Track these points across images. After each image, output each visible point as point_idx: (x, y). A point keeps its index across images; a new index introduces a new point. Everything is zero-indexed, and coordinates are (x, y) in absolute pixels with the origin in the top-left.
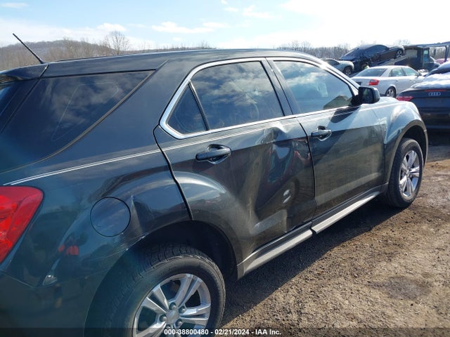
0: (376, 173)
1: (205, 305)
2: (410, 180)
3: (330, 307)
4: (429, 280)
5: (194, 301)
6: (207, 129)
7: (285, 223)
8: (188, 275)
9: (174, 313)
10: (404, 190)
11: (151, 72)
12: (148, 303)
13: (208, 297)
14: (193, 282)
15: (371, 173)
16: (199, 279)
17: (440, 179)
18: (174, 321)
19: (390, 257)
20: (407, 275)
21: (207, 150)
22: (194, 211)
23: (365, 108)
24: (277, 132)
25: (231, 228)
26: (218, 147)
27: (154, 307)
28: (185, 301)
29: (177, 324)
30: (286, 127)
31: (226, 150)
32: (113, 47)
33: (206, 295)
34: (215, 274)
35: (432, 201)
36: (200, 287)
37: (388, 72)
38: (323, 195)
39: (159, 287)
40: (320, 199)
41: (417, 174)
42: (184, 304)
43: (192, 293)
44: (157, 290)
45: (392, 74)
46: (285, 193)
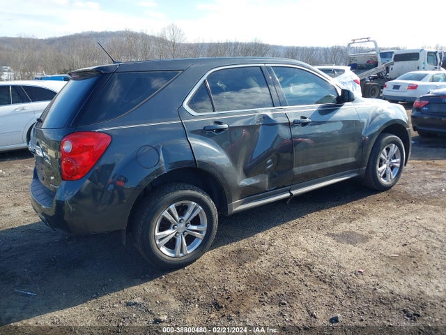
0: (353, 158)
1: (203, 226)
2: (389, 169)
3: (293, 243)
4: (372, 235)
5: (196, 221)
6: (214, 111)
7: (267, 184)
8: (193, 203)
9: (182, 225)
10: (382, 175)
11: (180, 72)
12: (165, 214)
13: (206, 221)
14: (196, 208)
15: (348, 157)
16: (200, 207)
17: (427, 173)
18: (181, 231)
19: (351, 220)
20: (358, 231)
21: (212, 124)
22: (199, 161)
23: (347, 105)
24: (265, 117)
25: (224, 178)
26: (220, 123)
27: (170, 218)
28: (190, 219)
29: (183, 233)
30: (274, 115)
31: (226, 126)
32: (169, 39)
33: (204, 220)
34: (211, 206)
35: (408, 188)
36: (201, 212)
37: (429, 77)
38: (301, 168)
39: (173, 205)
40: (298, 170)
41: (398, 165)
42: (189, 221)
43: (195, 215)
44: (172, 207)
45: (433, 80)
46: (268, 162)
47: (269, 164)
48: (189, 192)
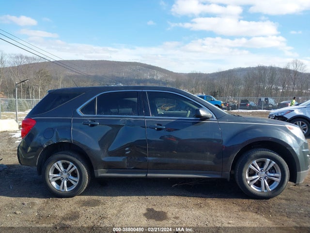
0: (212, 162)
6: (95, 114)
7: (126, 163)
8: (71, 163)
11: (84, 93)
12: (55, 165)
15: (206, 160)
16: (75, 166)
21: (89, 121)
22: (73, 140)
24: (128, 121)
26: (94, 121)
28: (69, 172)
31: (97, 123)
36: (76, 170)
38: (154, 158)
40: (151, 160)
41: (277, 179)
43: (72, 170)
46: (126, 149)
47: (127, 151)
48: (69, 157)
